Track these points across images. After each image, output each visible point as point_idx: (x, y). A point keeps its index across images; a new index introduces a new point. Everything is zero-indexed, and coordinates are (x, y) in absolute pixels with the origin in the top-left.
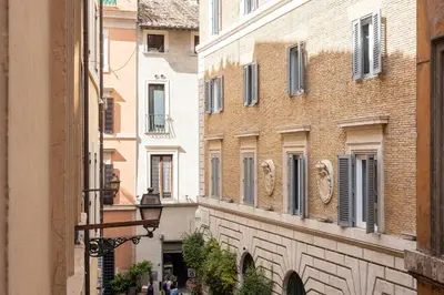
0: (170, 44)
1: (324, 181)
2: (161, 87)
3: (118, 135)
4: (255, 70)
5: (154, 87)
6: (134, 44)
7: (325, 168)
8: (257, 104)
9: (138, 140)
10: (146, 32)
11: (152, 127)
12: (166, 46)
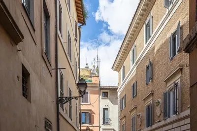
0: (110, 95)
1: (158, 107)
2: (107, 109)
3: (93, 125)
4: (135, 84)
5: (105, 109)
6: (98, 95)
7: (159, 102)
8: (136, 96)
9: (100, 127)
10: (102, 91)
11: (104, 123)
12: (109, 96)
